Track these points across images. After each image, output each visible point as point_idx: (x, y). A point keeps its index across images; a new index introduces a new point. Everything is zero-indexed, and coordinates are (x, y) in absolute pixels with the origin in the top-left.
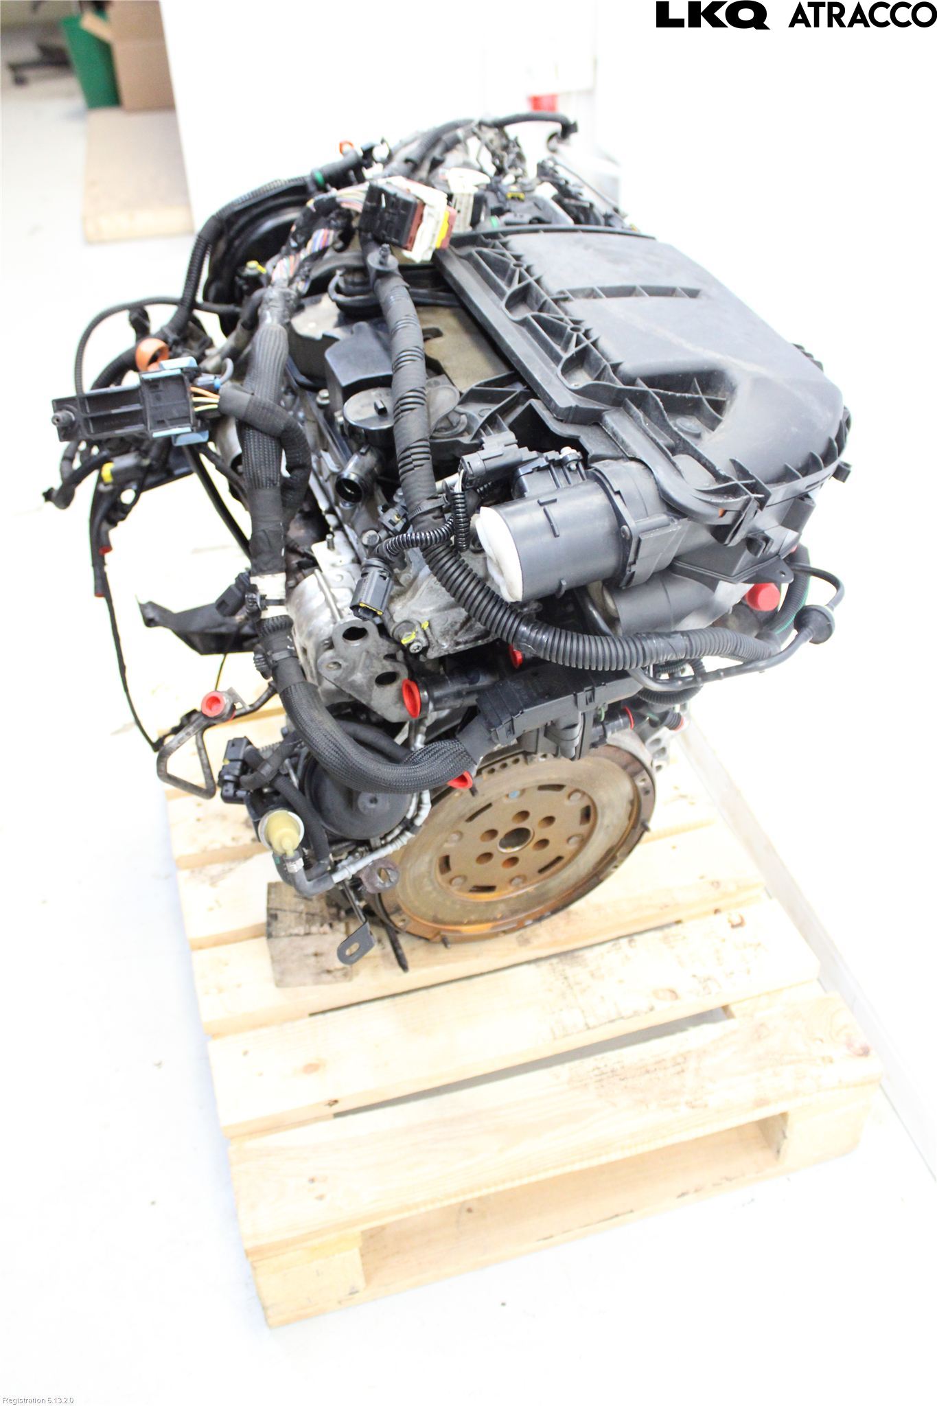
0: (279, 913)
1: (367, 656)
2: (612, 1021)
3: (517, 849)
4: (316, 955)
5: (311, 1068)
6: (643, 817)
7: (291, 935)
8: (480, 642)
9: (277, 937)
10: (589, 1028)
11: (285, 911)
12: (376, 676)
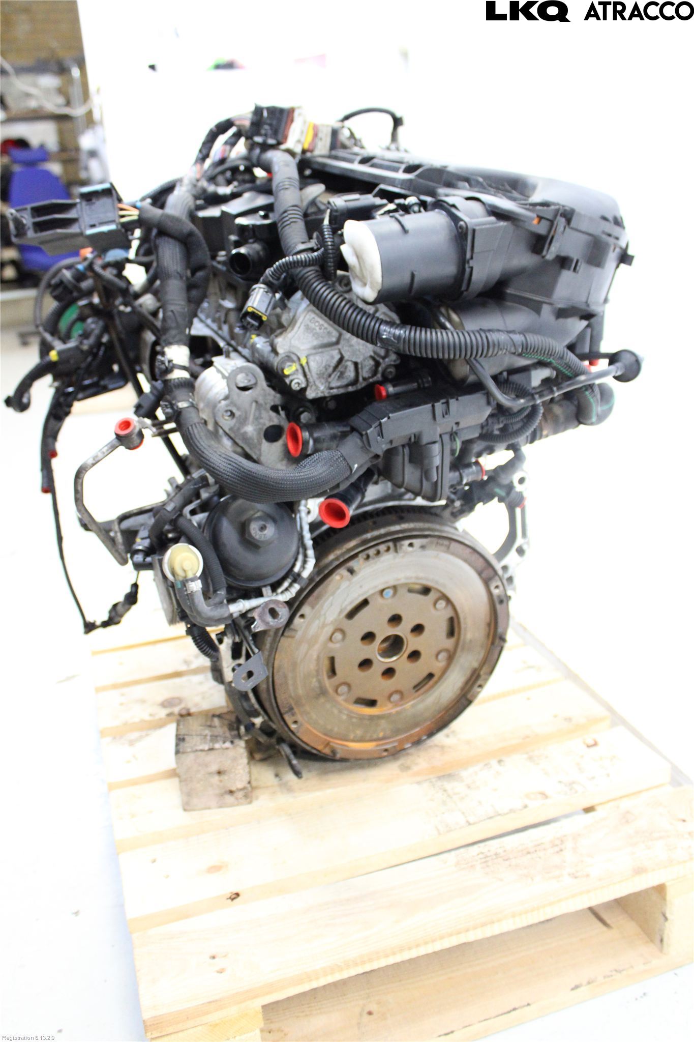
0: (186, 737)
1: (256, 406)
2: (491, 818)
3: (395, 658)
4: (219, 773)
5: (215, 869)
6: (500, 630)
7: (197, 751)
8: (350, 389)
9: (183, 753)
10: (470, 824)
11: (192, 735)
12: (265, 428)
